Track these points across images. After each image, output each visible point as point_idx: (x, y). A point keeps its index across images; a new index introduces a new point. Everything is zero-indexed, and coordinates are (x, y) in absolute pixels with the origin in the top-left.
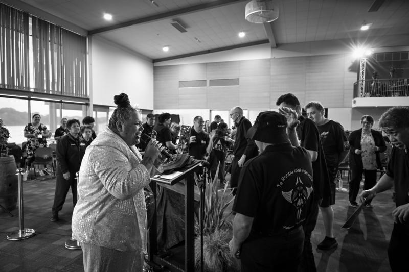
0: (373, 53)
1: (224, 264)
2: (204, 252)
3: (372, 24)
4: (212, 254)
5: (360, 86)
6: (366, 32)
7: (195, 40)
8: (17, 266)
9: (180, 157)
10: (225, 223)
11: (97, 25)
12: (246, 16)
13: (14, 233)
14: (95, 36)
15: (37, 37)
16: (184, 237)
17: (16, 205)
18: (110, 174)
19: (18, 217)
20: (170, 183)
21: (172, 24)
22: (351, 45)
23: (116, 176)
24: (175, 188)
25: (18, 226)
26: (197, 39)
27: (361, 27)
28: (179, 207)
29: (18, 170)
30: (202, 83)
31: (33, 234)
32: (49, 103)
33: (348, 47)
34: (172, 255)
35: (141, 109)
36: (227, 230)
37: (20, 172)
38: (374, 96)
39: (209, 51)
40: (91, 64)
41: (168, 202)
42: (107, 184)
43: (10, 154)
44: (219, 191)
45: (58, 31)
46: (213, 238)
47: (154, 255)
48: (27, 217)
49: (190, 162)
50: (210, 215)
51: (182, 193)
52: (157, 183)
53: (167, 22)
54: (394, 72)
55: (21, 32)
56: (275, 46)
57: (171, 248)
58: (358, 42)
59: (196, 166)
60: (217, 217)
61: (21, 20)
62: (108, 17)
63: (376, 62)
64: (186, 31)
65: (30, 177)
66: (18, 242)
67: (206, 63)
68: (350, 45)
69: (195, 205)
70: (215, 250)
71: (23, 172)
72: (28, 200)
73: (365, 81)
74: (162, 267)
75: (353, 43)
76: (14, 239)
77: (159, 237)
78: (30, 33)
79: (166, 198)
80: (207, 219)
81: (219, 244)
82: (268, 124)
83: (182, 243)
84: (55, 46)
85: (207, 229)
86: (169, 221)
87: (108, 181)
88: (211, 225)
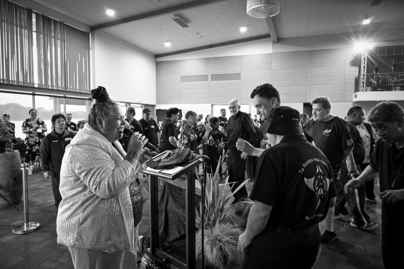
0: (374, 47)
1: (225, 257)
2: (204, 246)
3: (373, 18)
4: (213, 247)
5: (361, 81)
6: (367, 27)
7: (197, 35)
8: (22, 259)
9: (181, 152)
10: (226, 217)
11: (100, 21)
12: (248, 11)
13: (20, 227)
14: (97, 32)
15: (41, 33)
16: (185, 231)
17: (21, 199)
18: (94, 174)
19: (23, 210)
20: (171, 178)
21: (174, 19)
22: (353, 39)
23: (99, 176)
24: (176, 183)
25: (23, 220)
26: (199, 34)
27: (362, 21)
28: (180, 201)
29: (22, 165)
30: (204, 78)
31: (38, 227)
32: (53, 98)
33: (349, 40)
34: (173, 248)
35: (143, 104)
36: (228, 224)
37: (24, 167)
38: (375, 91)
39: (211, 46)
40: (94, 60)
41: (170, 195)
42: (91, 185)
43: (14, 149)
44: (220, 185)
45: (61, 27)
46: (214, 232)
47: (156, 249)
48: (32, 211)
49: (191, 157)
50: (211, 209)
51: (183, 188)
52: (159, 178)
53: (169, 17)
54: (395, 66)
55: (25, 28)
56: (277, 40)
57: (172, 241)
58: (360, 37)
59: (197, 161)
60: (218, 211)
61: (24, 17)
62: (110, 13)
63: (377, 56)
64: (187, 26)
65: (34, 171)
66: (24, 236)
67: (208, 59)
68: (351, 39)
69: (196, 200)
70: (216, 244)
71: (27, 166)
72: (33, 194)
73: (367, 75)
74: (164, 260)
75: (355, 37)
76: (19, 232)
77: (161, 231)
78: (34, 29)
79: (168, 192)
80: (208, 213)
81: (219, 238)
82: (282, 116)
83: (183, 237)
84: (59, 42)
85: (208, 223)
86: (171, 215)
87: (92, 182)
88: (212, 219)
